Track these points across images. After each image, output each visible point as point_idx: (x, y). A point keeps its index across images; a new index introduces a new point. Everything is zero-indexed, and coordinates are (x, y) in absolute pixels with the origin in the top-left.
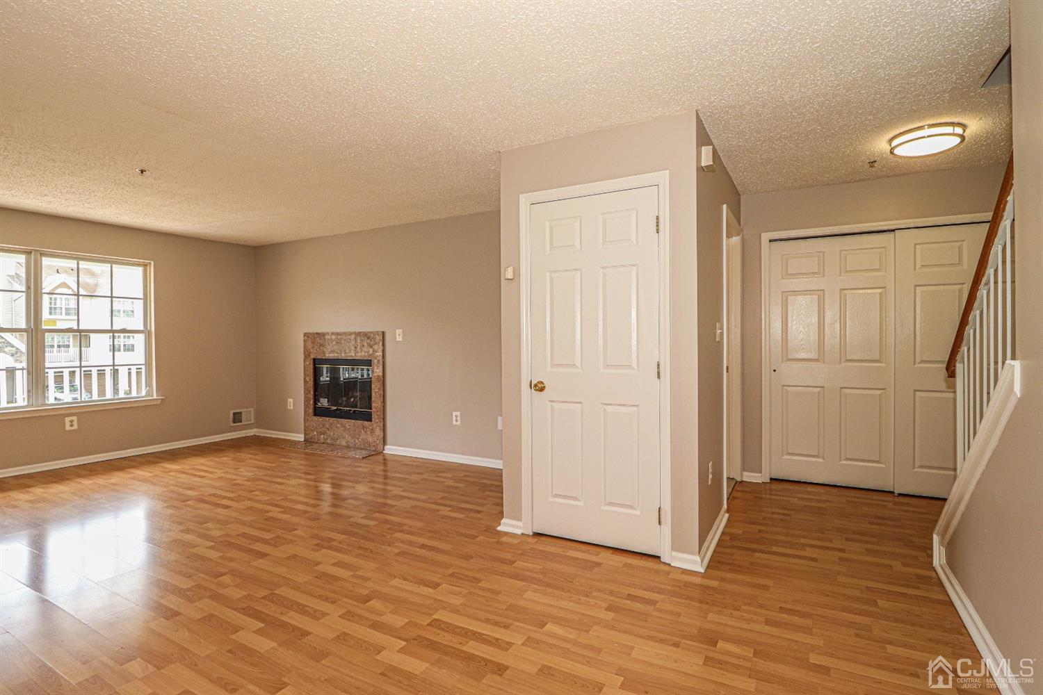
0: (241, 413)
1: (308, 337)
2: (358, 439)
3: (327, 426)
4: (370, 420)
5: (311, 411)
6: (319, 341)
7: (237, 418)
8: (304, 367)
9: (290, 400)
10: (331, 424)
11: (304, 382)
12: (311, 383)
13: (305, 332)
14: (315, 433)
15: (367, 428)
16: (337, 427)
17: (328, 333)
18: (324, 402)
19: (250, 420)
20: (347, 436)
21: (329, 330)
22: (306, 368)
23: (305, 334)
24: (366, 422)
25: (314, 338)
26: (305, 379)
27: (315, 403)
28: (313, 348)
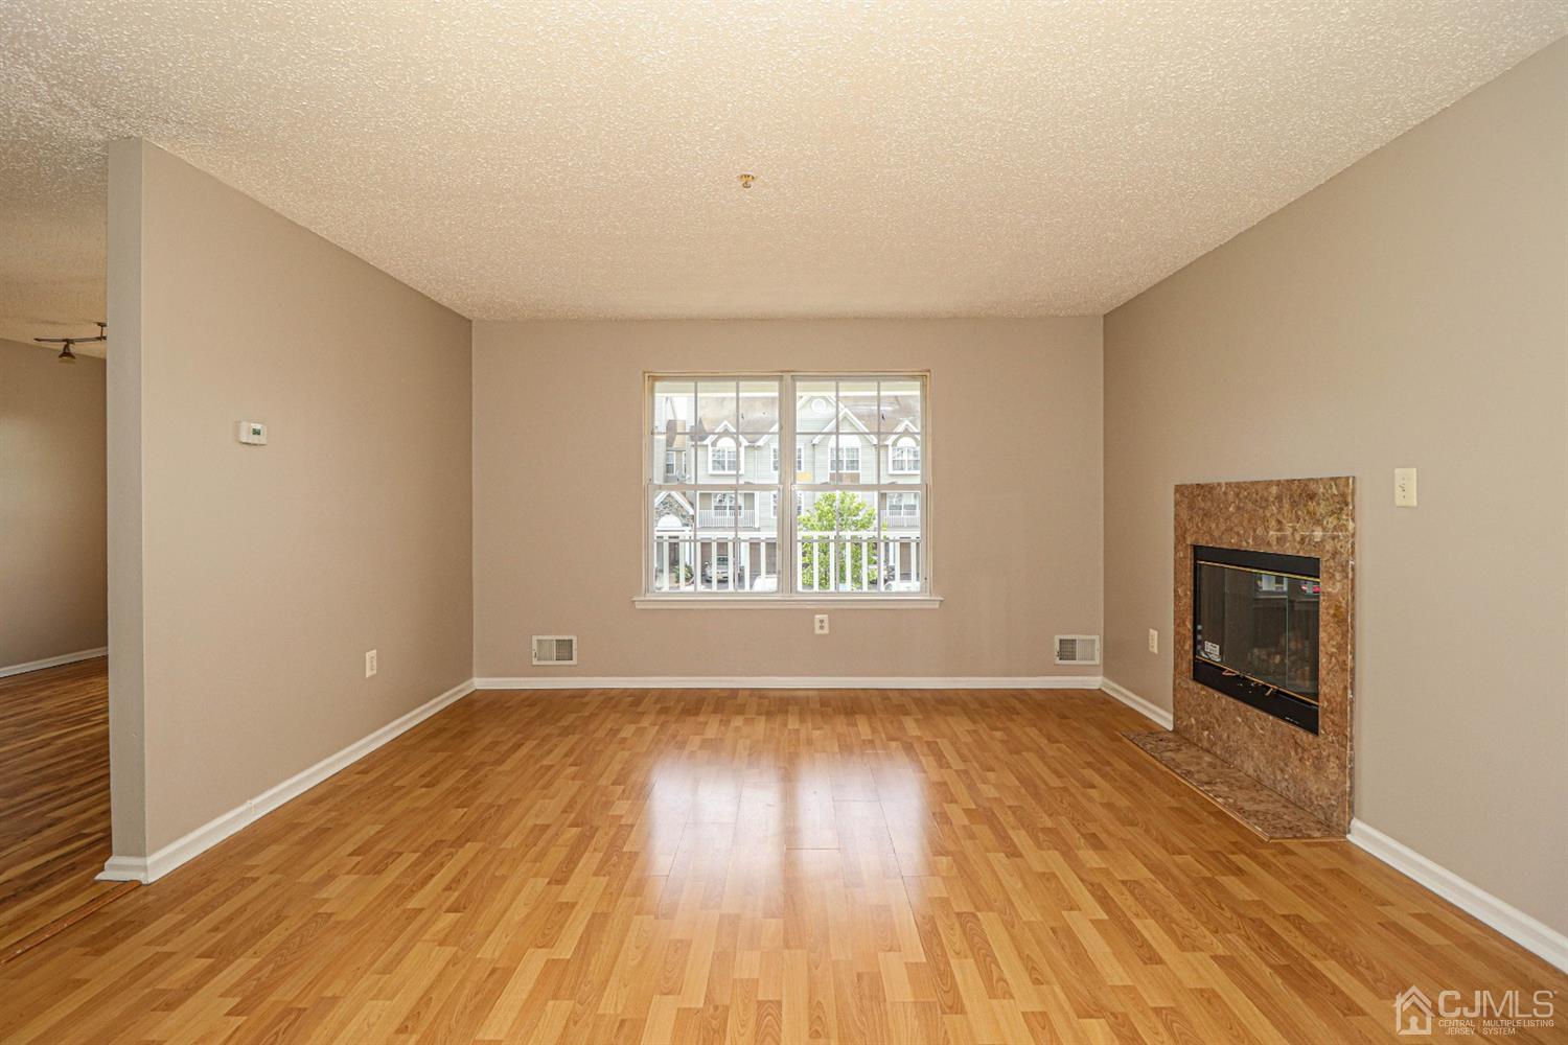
0: (1074, 641)
1: (1183, 494)
2: (1282, 771)
3: (1216, 711)
4: (1313, 729)
5: (1186, 665)
6: (1203, 505)
7: (1067, 650)
8: (1175, 561)
9: (1154, 633)
10: (1224, 710)
11: (1175, 596)
12: (1188, 601)
13: (1178, 483)
14: (1193, 721)
15: (1304, 750)
16: (1235, 722)
17: (1219, 484)
18: (1212, 651)
19: (1093, 659)
20: (1256, 753)
21: (1223, 480)
22: (1178, 566)
23: (1179, 489)
24: (1301, 731)
25: (1194, 498)
26: (1175, 591)
27: (1195, 652)
28: (1191, 519)
